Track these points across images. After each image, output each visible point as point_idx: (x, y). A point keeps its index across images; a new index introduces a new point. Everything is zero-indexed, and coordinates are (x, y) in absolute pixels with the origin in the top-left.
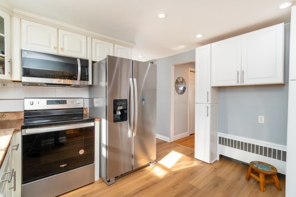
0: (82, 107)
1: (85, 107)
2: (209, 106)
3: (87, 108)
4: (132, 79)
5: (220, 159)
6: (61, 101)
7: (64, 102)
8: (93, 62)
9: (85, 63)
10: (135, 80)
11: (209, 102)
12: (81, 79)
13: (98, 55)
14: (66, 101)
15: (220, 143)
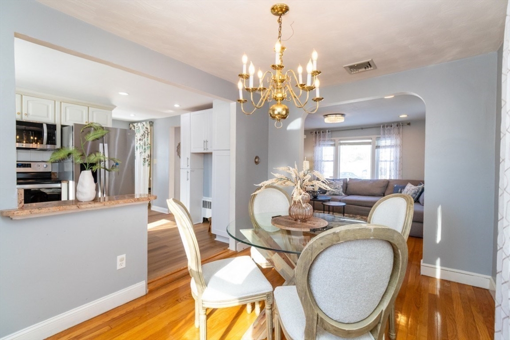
0: (51, 171)
1: (53, 171)
2: (189, 171)
3: (56, 173)
4: (102, 144)
5: (204, 222)
6: (25, 164)
7: (29, 166)
8: (62, 126)
9: (52, 128)
10: (106, 145)
11: (189, 167)
12: (48, 143)
13: (68, 118)
14: (30, 164)
15: (203, 207)
